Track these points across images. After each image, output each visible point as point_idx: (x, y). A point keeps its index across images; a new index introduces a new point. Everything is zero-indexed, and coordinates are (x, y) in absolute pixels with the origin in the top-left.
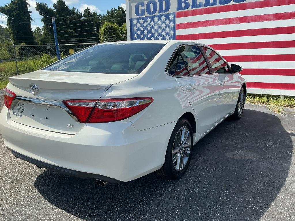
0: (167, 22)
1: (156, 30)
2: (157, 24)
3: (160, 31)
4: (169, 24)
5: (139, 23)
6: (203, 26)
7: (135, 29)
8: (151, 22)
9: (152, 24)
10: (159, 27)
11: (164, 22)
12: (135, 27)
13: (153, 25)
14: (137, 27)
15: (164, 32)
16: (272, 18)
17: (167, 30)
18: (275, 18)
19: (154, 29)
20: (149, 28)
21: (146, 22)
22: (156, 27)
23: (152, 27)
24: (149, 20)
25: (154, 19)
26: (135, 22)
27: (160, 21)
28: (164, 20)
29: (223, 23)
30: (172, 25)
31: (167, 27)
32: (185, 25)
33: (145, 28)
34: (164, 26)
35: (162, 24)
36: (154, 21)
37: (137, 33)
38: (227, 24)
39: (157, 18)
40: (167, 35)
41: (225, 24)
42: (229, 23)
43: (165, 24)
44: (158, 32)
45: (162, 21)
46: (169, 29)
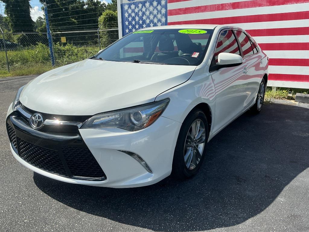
0: (159, 7)
1: (148, 16)
2: (149, 10)
3: (152, 17)
4: (161, 9)
5: (131, 8)
6: (196, 13)
7: (126, 15)
8: (142, 7)
9: (144, 9)
10: (151, 13)
11: (156, 8)
12: (126, 13)
13: (145, 11)
14: (128, 13)
15: (155, 18)
16: (265, 4)
17: (159, 16)
18: (268, 4)
19: (145, 15)
20: (140, 14)
21: (137, 8)
22: (148, 13)
23: (144, 14)
24: (140, 5)
25: (146, 4)
26: (126, 7)
27: (151, 6)
28: (156, 5)
29: (216, 10)
30: (163, 11)
31: (159, 13)
32: (177, 11)
33: (137, 14)
34: (155, 12)
35: (153, 10)
36: (145, 7)
37: (129, 20)
38: (219, 10)
39: (149, 3)
40: (159, 22)
41: (218, 10)
42: (222, 9)
43: (157, 9)
44: (149, 19)
45: (153, 7)
46: (161, 15)
